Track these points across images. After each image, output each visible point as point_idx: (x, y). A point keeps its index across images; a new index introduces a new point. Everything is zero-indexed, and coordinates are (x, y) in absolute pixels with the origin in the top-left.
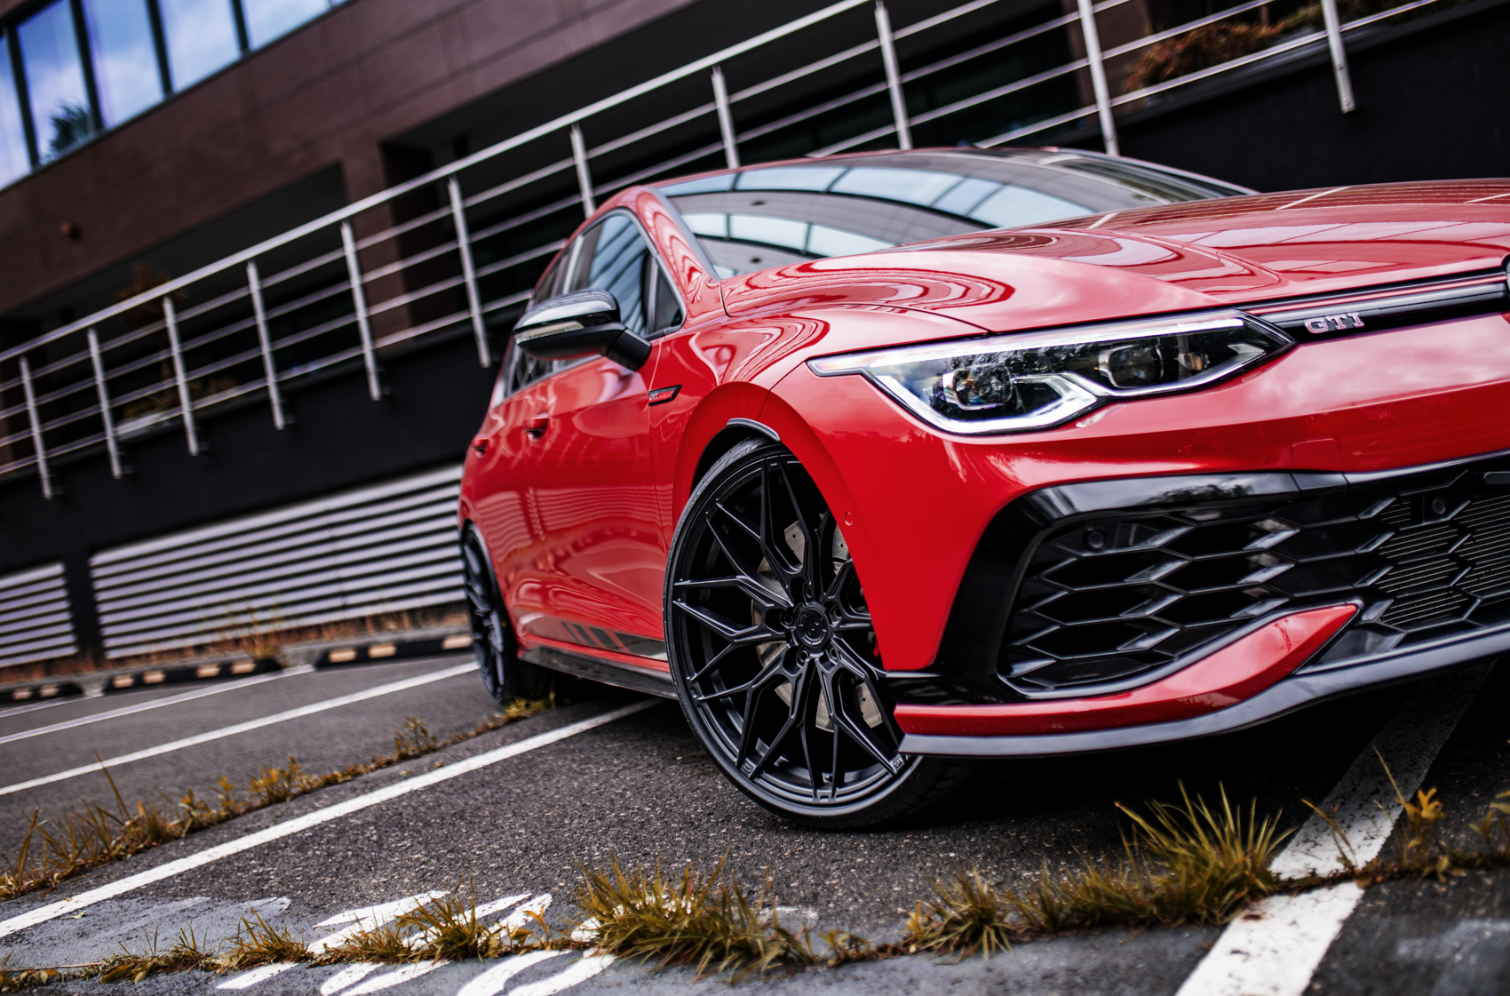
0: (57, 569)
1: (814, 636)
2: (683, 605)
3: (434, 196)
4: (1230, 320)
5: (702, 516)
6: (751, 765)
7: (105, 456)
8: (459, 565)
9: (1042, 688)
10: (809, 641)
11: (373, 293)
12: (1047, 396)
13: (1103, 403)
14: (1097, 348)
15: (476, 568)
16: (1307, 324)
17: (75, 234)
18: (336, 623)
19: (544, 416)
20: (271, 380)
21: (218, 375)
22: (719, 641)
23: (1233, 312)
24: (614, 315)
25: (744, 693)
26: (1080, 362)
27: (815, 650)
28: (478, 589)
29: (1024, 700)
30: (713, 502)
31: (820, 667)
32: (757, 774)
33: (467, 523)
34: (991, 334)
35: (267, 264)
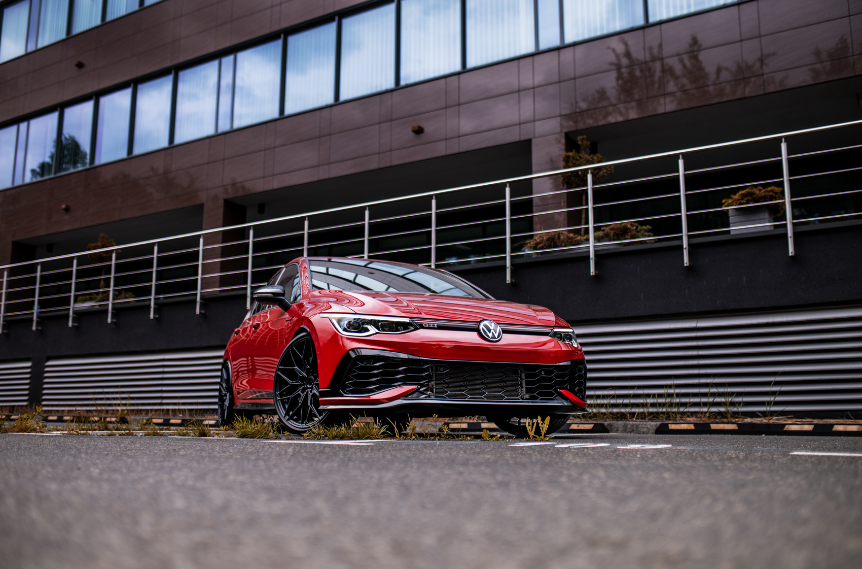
0: (29, 364)
1: (310, 385)
2: (280, 373)
3: (243, 233)
4: (407, 320)
5: (289, 350)
6: (287, 417)
7: (67, 316)
8: (219, 374)
9: (349, 394)
10: (308, 386)
11: (207, 269)
12: (367, 330)
13: (377, 333)
14: (379, 321)
15: (225, 377)
16: (424, 324)
17: (67, 210)
18: (156, 410)
19: (259, 322)
20: (152, 297)
21: (126, 290)
22: (287, 383)
23: (408, 319)
24: (283, 294)
25: (289, 398)
26: (375, 323)
27: (309, 388)
28: (224, 385)
29: (343, 396)
30: (293, 346)
31: (309, 392)
32: (288, 419)
33: (225, 361)
34: (356, 314)
35: (163, 247)
